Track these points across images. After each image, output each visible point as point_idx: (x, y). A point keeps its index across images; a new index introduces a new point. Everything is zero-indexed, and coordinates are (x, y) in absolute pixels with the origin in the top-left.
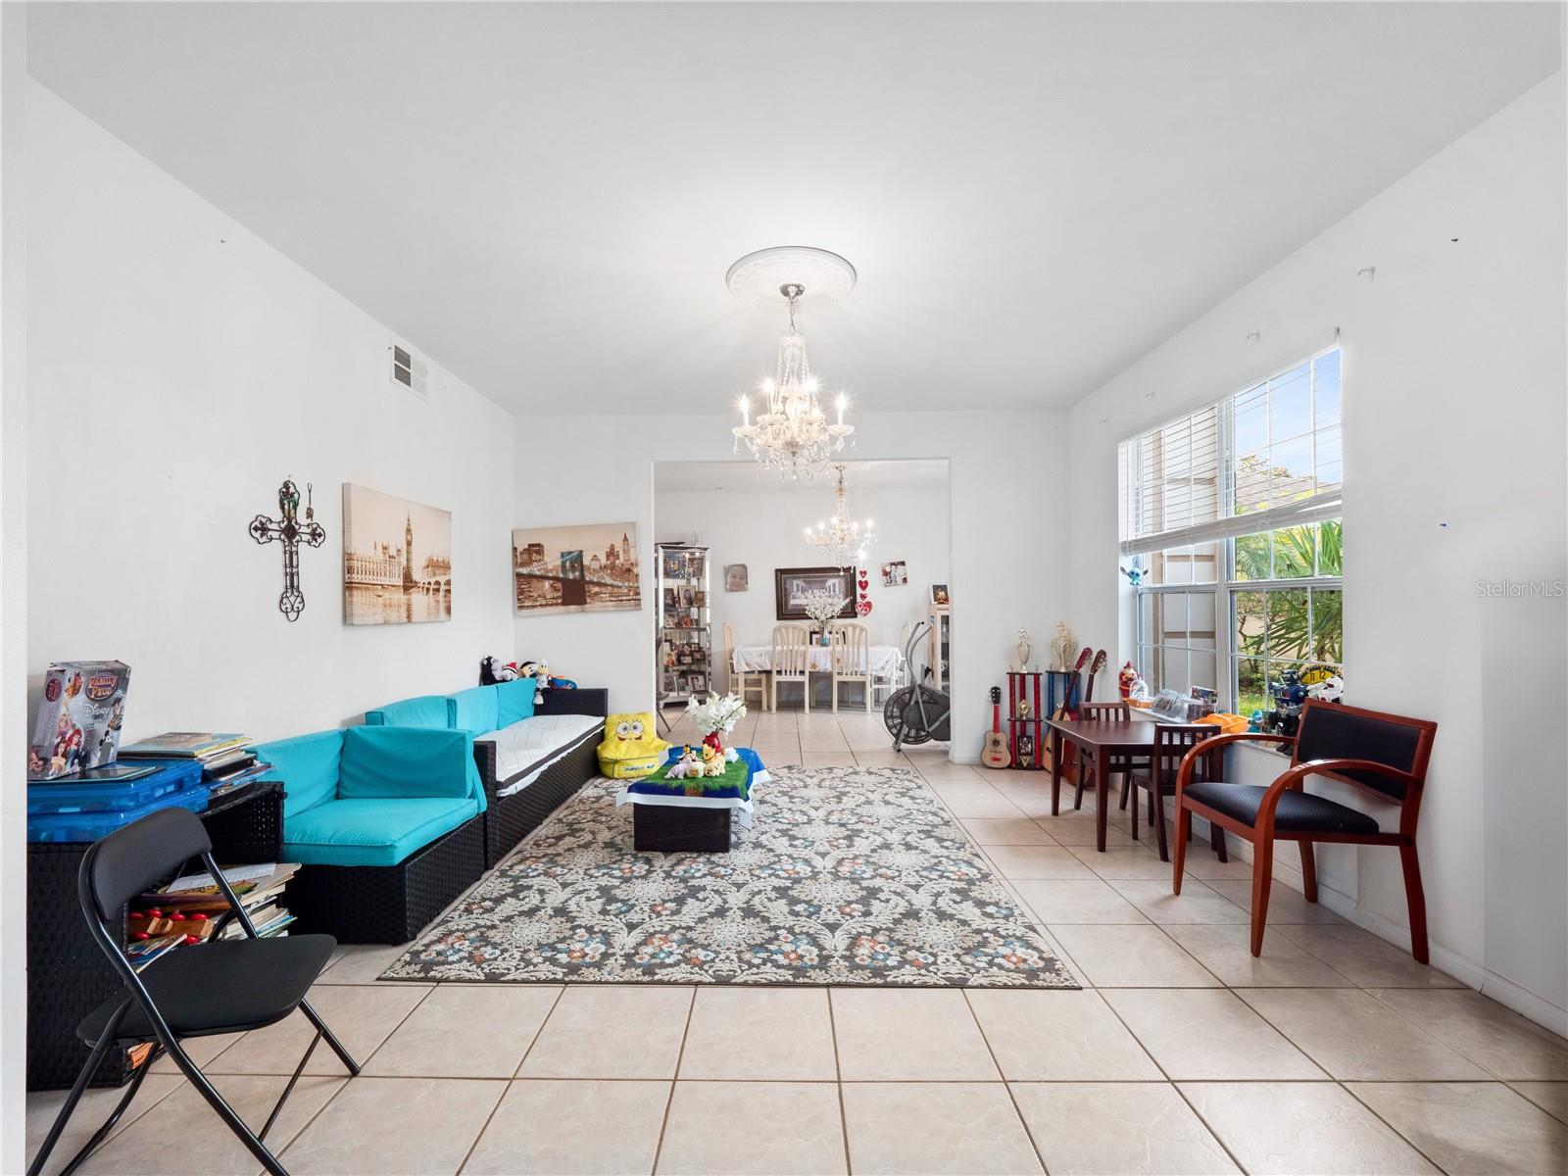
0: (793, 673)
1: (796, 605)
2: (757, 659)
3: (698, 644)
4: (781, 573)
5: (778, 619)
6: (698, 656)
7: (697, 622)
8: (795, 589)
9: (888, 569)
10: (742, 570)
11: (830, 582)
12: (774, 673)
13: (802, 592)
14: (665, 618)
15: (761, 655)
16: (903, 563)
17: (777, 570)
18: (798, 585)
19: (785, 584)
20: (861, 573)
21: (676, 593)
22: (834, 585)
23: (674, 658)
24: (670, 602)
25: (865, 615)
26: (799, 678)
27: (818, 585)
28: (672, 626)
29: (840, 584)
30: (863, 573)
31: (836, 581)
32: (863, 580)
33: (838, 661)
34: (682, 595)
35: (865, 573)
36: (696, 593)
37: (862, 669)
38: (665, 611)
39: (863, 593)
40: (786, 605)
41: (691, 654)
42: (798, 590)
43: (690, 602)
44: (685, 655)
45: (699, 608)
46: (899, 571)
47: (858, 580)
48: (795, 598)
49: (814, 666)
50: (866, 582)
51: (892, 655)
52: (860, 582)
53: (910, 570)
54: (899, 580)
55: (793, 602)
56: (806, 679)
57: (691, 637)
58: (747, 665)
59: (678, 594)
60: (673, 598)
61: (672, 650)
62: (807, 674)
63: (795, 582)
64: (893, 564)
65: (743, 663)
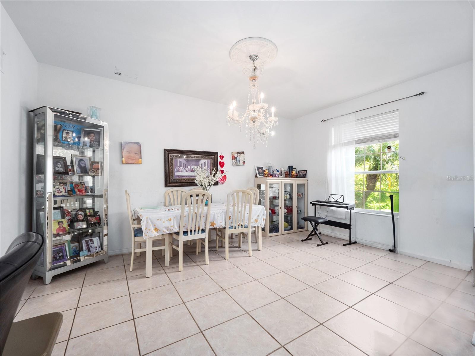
0: (197, 232)
1: (178, 176)
2: (167, 224)
3: (93, 209)
4: (168, 152)
5: (166, 186)
6: (93, 220)
7: (92, 190)
8: (178, 165)
9: (236, 155)
10: (136, 147)
11: (202, 161)
12: (181, 233)
13: (183, 167)
14: (54, 186)
15: (170, 220)
16: (243, 153)
17: (165, 150)
18: (180, 162)
19: (172, 160)
20: (220, 157)
21: (69, 163)
22: (205, 163)
23: (65, 225)
24: (61, 170)
25: (223, 183)
26: (201, 236)
27: (194, 163)
28: (63, 193)
29: (208, 163)
30: (222, 157)
31: (206, 161)
32: (222, 161)
33: (230, 218)
34: (75, 164)
35: (223, 157)
36: (92, 163)
37: (246, 222)
38: (55, 179)
39: (222, 169)
40: (172, 175)
41: (86, 218)
42: (181, 166)
43: (84, 171)
44: (78, 221)
45: (94, 177)
46: (241, 158)
47: (219, 161)
48: (178, 171)
49: (213, 224)
50: (223, 163)
51: (262, 210)
52: (220, 162)
53: (246, 157)
54: (241, 162)
55: (177, 174)
56: (206, 236)
57: (83, 202)
58: (156, 230)
59: (72, 162)
60: (65, 166)
61: (63, 217)
62: (207, 231)
63: (179, 160)
64: (238, 153)
65: (152, 229)
